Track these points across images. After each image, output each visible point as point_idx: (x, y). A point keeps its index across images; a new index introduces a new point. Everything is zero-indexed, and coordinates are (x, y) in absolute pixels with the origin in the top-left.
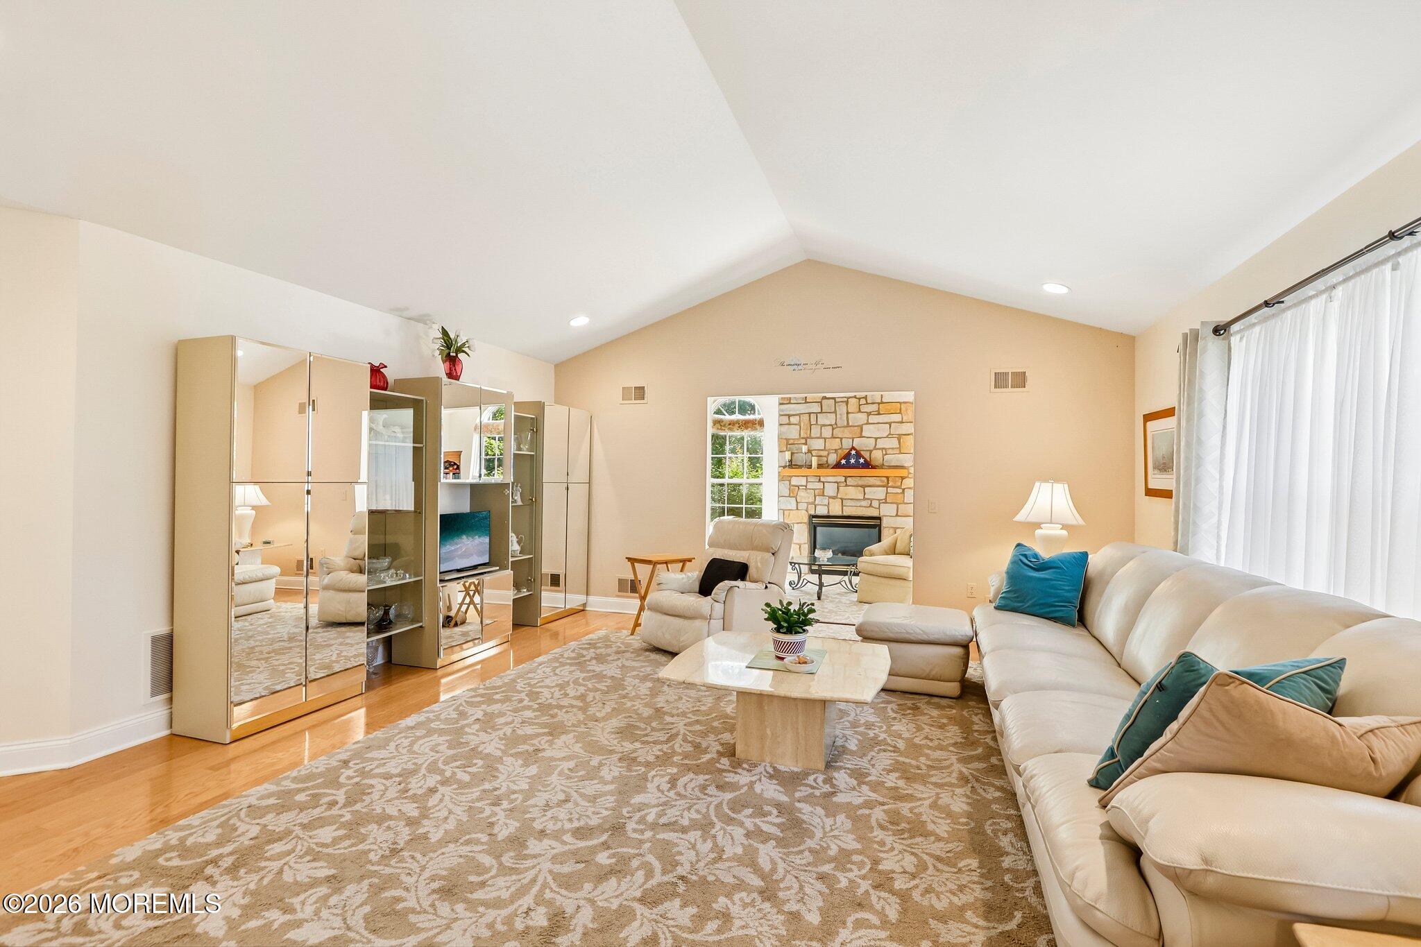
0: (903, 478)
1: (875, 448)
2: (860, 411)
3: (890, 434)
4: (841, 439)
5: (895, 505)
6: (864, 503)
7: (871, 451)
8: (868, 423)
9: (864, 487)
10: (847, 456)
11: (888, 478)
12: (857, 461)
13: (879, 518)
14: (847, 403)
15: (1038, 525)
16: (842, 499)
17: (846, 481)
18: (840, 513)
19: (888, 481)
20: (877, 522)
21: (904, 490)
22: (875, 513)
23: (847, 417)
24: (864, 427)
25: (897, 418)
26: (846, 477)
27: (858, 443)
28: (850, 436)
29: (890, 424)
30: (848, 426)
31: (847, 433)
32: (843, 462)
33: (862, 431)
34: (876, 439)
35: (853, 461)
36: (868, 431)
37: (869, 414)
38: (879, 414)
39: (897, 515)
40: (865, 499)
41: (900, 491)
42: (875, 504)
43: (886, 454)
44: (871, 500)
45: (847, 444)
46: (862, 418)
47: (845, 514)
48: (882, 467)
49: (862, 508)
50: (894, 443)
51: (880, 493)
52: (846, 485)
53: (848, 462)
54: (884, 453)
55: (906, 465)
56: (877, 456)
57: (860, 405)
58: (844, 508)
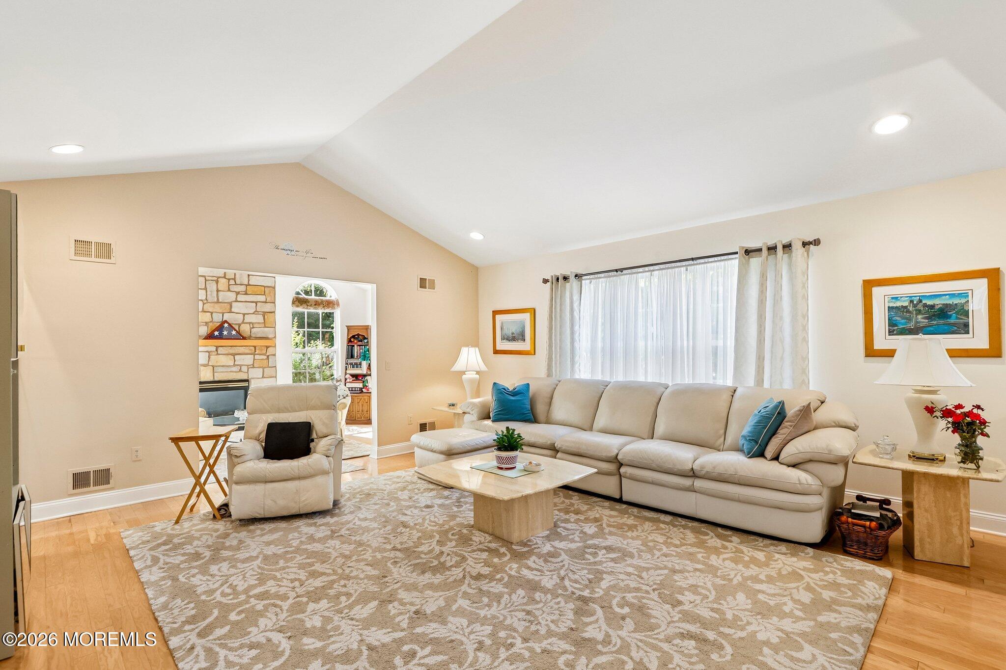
0: (267, 347)
1: (243, 322)
2: (229, 290)
3: (256, 311)
4: (212, 313)
5: (261, 369)
6: (234, 369)
7: (239, 325)
8: (236, 301)
9: (234, 355)
10: (220, 328)
11: (255, 347)
12: (230, 333)
13: (247, 381)
14: (217, 282)
15: (464, 373)
16: (213, 367)
17: (217, 350)
18: (211, 379)
19: (255, 349)
20: (245, 384)
21: (268, 357)
22: (245, 377)
23: (217, 295)
24: (234, 304)
25: (262, 298)
26: (217, 347)
27: (227, 317)
28: (221, 311)
29: (256, 303)
30: (218, 302)
31: (217, 308)
32: (216, 333)
33: (231, 307)
34: (244, 315)
35: (225, 333)
36: (236, 307)
37: (238, 293)
38: (246, 294)
39: (263, 377)
40: (234, 365)
41: (265, 357)
42: (244, 369)
43: (253, 328)
44: (241, 366)
45: (218, 318)
46: (231, 296)
47: (216, 379)
48: (250, 338)
49: (232, 373)
50: (260, 319)
51: (248, 360)
52: (218, 354)
53: (221, 334)
54: (251, 326)
55: (270, 337)
56: (245, 329)
57: (229, 285)
58: (215, 374)
